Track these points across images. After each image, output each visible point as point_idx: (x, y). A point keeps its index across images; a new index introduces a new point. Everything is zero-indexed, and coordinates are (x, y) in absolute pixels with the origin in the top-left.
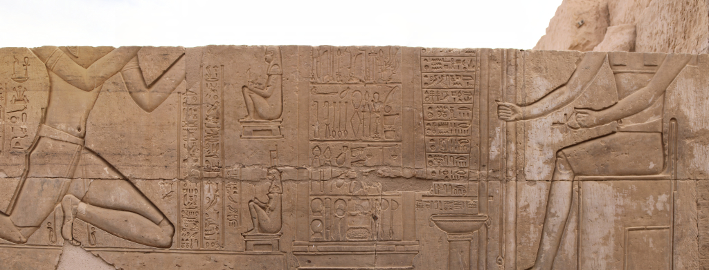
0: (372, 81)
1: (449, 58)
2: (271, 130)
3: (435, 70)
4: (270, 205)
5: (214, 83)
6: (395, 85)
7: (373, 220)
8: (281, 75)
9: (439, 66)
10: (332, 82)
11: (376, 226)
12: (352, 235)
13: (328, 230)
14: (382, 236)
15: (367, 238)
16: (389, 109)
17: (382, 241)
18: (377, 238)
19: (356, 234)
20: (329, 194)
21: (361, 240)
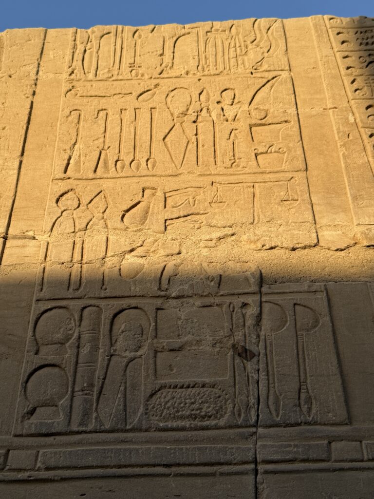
3: (368, 47)
6: (273, 74)
10: (120, 77)
11: (250, 378)
12: (169, 408)
13: (86, 394)
14: (277, 411)
15: (222, 416)
16: (263, 114)
17: (277, 425)
18: (258, 416)
19: (182, 405)
20: (97, 295)
21: (199, 423)
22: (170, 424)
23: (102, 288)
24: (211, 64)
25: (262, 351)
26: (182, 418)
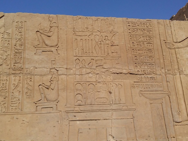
0: (104, 31)
1: (139, 23)
2: (52, 51)
3: (133, 27)
4: (51, 87)
5: (20, 30)
6: (115, 33)
7: (109, 94)
8: (58, 27)
9: (135, 26)
10: (84, 31)
13: (85, 99)
14: (115, 102)
15: (107, 103)
16: (113, 43)
17: (115, 104)
18: (112, 103)
19: (101, 101)
20: (85, 81)
21: (103, 104)
22: (99, 104)
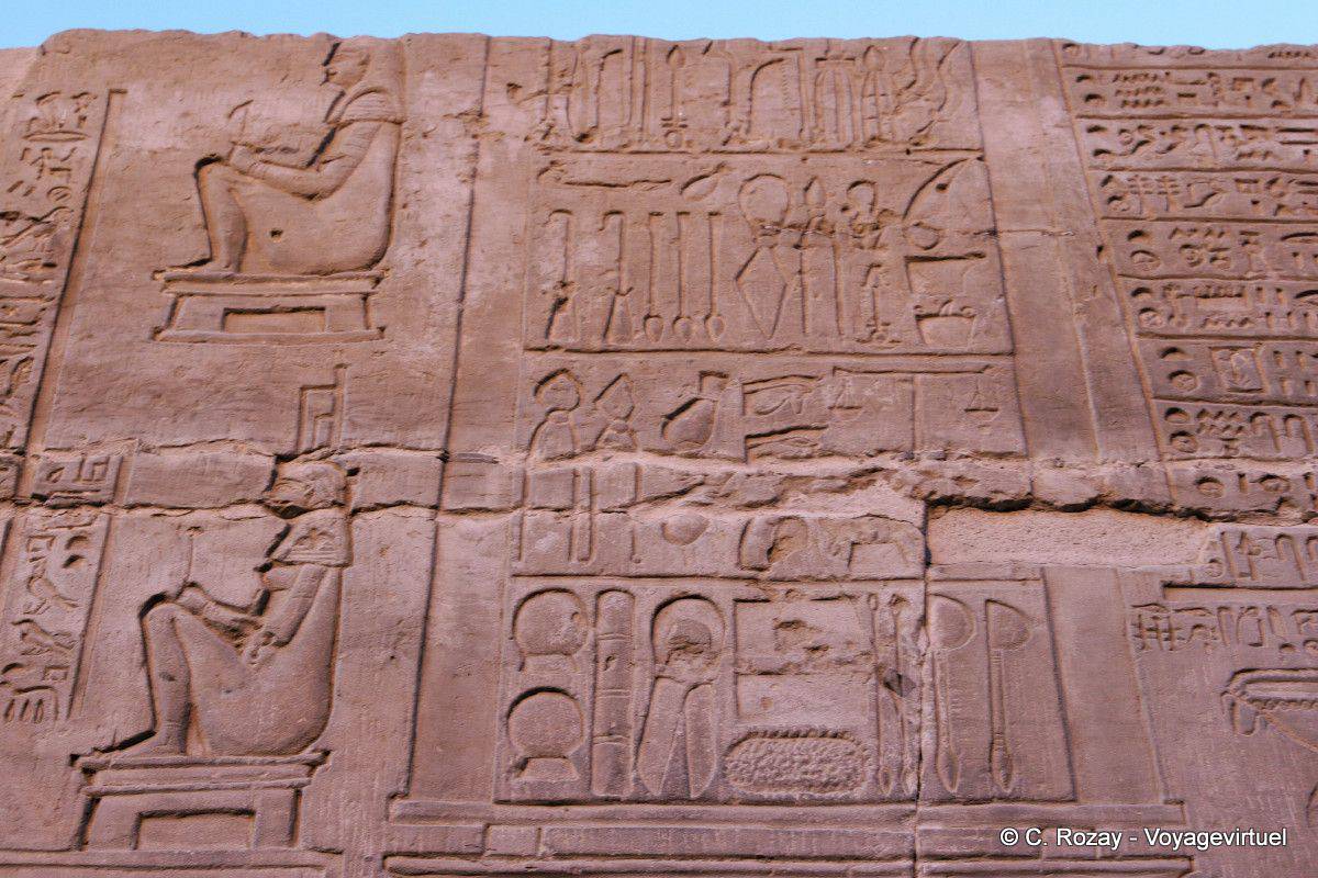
0: (839, 146)
1: (1197, 74)
2: (322, 309)
4: (266, 621)
5: (61, 150)
6: (951, 157)
7: (884, 693)
8: (399, 123)
10: (645, 147)
11: (906, 725)
12: (762, 768)
13: (616, 741)
14: (952, 777)
15: (856, 784)
16: (929, 238)
17: (953, 801)
18: (919, 785)
19: (787, 764)
20: (622, 571)
21: (816, 795)
22: (765, 794)
23: (631, 559)
24: (827, 129)
25: (927, 680)
26: (786, 785)
